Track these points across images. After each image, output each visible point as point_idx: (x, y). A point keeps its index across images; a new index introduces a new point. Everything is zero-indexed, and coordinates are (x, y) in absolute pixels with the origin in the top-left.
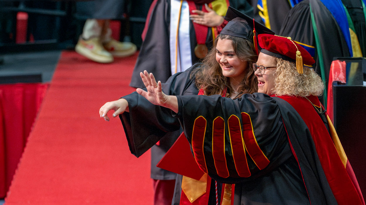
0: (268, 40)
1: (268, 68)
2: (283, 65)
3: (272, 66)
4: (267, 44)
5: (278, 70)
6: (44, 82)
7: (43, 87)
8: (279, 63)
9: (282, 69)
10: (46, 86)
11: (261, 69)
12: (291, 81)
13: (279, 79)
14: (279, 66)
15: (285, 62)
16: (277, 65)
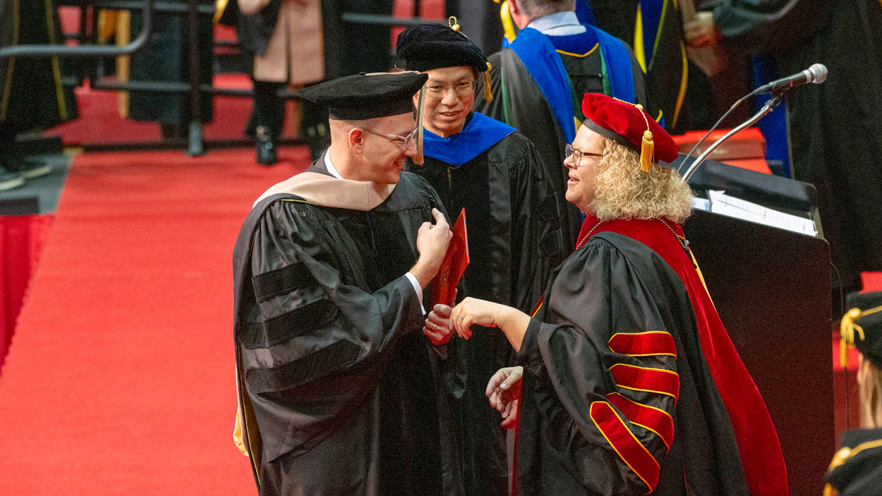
0: (595, 102)
1: (586, 154)
2: (615, 154)
3: (597, 153)
4: (594, 109)
5: (603, 161)
6: (44, 212)
7: (41, 221)
8: (608, 148)
9: (611, 161)
10: (47, 221)
11: (577, 155)
12: (623, 186)
13: (603, 179)
14: (608, 153)
15: (619, 148)
16: (605, 152)
